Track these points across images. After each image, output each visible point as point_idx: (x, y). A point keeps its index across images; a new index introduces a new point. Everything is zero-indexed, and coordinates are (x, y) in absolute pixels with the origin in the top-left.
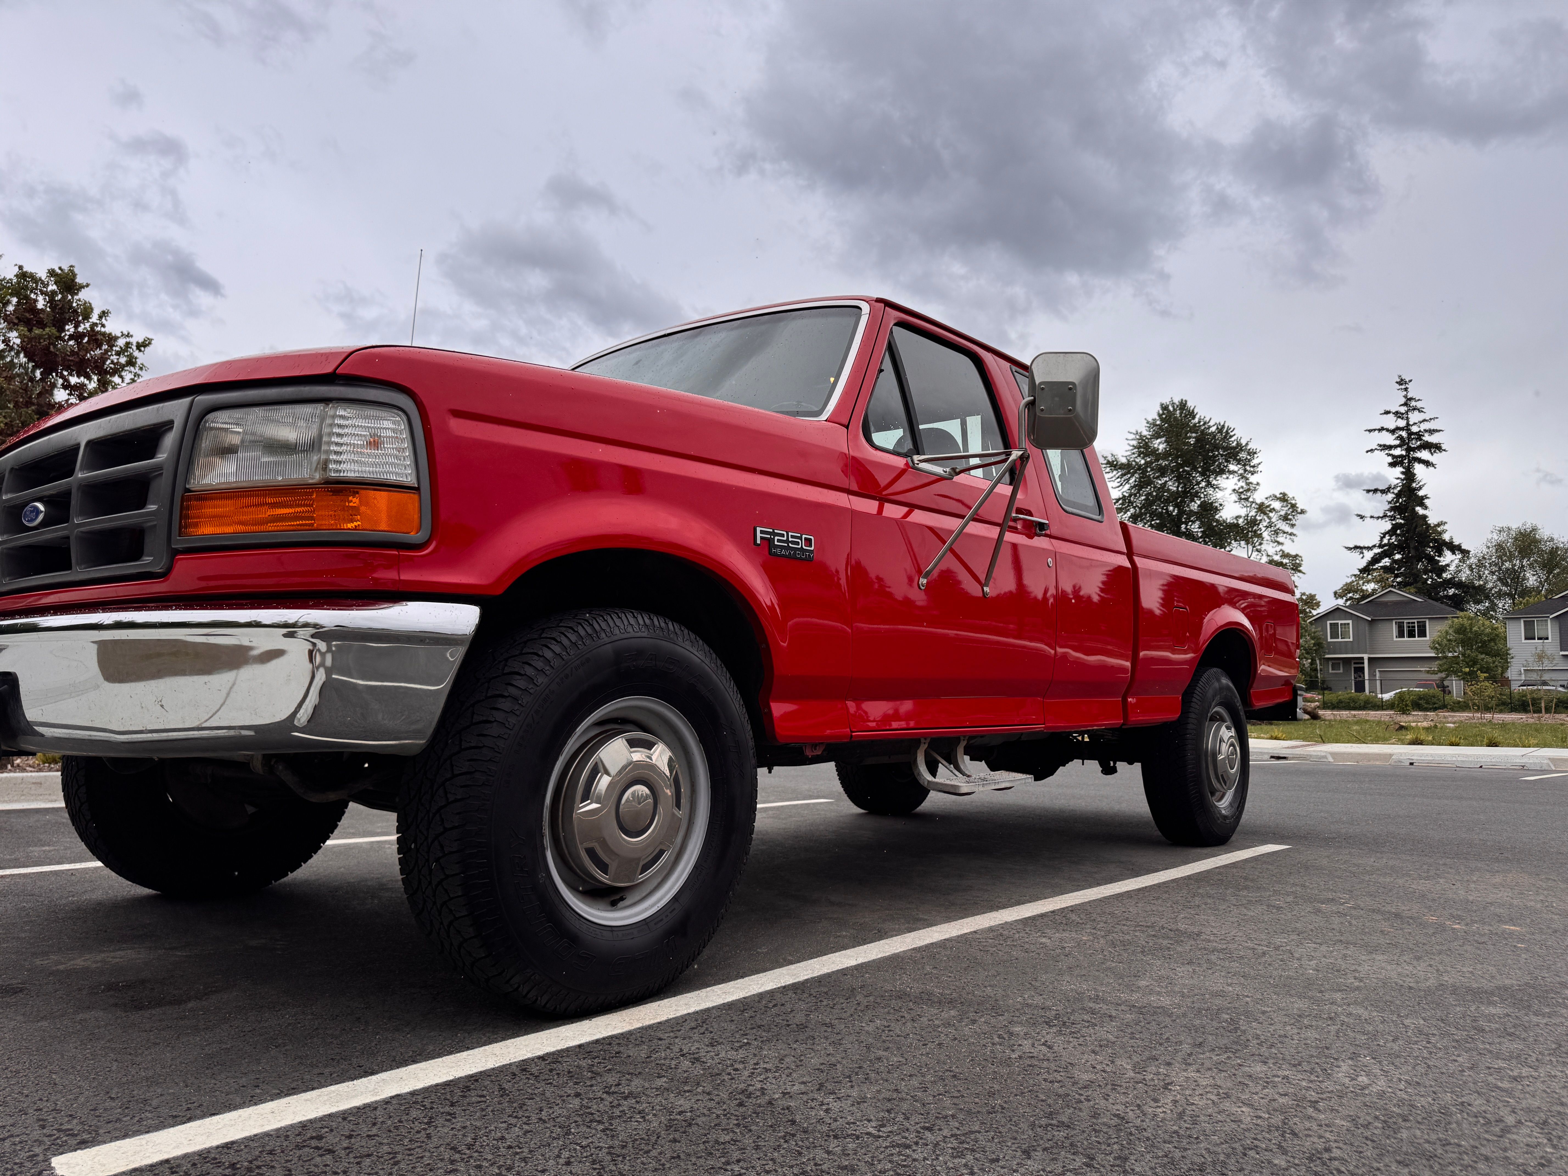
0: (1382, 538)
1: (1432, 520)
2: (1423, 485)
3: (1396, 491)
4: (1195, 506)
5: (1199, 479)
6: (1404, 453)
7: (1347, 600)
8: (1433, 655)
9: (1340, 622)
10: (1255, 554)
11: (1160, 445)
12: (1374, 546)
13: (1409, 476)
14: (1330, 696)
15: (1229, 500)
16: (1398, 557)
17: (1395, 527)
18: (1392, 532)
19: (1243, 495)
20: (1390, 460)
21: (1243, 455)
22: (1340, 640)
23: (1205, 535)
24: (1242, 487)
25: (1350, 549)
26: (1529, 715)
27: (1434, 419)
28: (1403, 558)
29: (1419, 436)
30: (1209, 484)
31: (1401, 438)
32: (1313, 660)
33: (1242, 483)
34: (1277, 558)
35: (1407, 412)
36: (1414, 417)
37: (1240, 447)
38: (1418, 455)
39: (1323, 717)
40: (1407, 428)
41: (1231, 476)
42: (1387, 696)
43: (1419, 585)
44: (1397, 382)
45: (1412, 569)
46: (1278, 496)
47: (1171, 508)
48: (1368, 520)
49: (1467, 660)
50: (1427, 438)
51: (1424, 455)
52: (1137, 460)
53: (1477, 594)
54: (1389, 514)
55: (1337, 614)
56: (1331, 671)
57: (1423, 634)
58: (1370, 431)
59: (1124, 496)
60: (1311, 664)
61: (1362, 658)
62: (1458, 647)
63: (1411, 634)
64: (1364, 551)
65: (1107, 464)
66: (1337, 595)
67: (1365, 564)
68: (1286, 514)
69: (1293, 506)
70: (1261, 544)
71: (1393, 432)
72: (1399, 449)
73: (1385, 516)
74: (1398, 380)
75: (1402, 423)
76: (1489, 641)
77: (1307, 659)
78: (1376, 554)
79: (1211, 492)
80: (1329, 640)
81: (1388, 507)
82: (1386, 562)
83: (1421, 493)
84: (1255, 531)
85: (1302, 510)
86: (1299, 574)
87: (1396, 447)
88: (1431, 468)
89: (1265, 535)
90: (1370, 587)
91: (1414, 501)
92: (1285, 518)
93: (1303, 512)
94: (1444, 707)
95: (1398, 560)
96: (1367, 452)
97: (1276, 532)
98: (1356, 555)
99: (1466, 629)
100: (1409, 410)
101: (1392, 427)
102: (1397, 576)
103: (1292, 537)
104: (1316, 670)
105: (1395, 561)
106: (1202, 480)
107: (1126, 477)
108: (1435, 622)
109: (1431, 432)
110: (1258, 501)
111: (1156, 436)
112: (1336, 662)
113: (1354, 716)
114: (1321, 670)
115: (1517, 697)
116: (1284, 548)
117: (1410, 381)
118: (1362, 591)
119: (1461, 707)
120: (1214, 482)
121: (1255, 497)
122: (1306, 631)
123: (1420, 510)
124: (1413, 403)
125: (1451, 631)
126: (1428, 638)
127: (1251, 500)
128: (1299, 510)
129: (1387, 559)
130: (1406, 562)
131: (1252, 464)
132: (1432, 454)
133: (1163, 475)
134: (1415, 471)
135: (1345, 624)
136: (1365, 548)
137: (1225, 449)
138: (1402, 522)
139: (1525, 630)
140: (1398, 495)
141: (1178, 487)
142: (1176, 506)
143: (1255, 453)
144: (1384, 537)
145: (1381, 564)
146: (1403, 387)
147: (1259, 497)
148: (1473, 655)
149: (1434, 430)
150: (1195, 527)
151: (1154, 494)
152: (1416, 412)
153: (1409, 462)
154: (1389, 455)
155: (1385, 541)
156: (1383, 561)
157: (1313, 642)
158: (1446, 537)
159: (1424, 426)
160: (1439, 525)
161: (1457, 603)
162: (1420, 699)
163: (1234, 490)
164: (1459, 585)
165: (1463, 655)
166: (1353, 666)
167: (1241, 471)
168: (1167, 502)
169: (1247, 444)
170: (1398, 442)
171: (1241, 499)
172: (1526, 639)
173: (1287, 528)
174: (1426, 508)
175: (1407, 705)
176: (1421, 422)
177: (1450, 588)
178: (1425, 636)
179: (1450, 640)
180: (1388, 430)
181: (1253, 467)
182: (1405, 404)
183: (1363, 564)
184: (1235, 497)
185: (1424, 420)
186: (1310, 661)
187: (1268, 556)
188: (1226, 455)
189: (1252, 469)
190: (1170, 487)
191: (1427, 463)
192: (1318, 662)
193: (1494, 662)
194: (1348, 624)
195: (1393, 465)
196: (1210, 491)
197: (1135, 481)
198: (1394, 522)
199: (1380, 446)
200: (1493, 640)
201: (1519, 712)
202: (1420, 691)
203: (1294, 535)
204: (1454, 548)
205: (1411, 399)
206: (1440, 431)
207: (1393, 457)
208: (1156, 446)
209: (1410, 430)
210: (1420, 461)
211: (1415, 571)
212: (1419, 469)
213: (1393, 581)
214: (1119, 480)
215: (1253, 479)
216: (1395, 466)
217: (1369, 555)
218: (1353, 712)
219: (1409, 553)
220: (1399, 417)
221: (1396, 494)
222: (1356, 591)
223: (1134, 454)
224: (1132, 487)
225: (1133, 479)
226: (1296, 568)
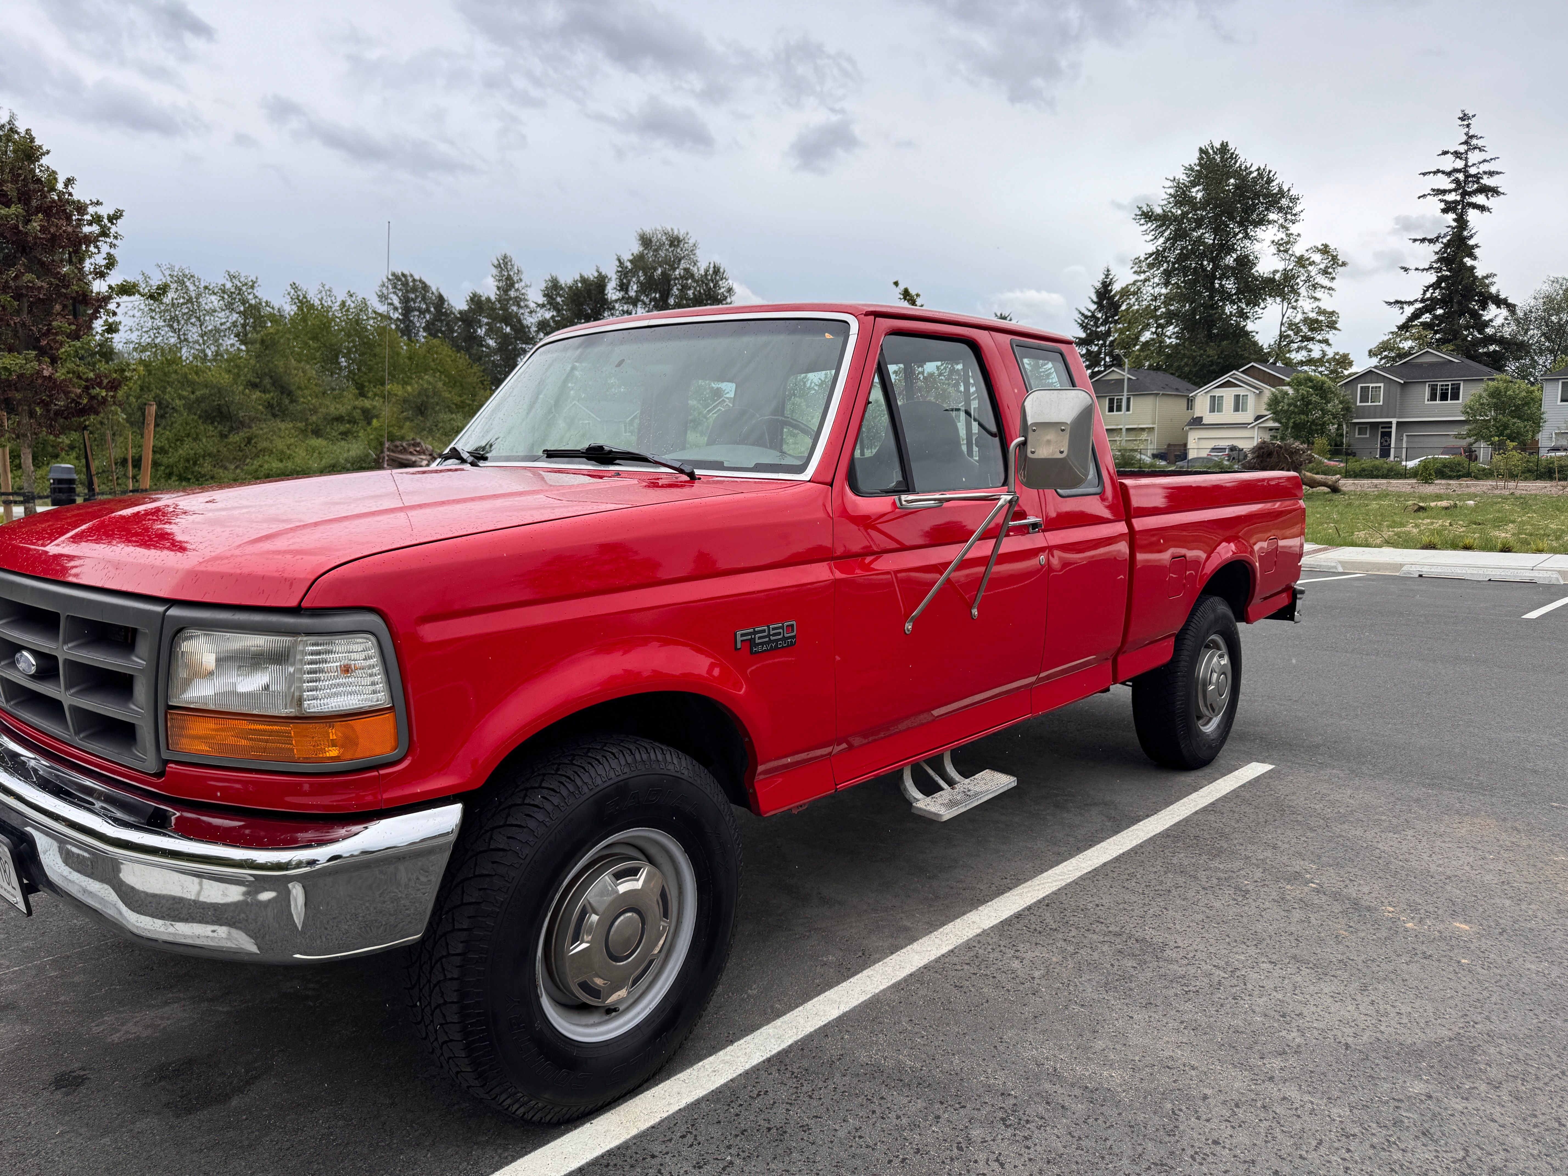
0: (1425, 292)
1: (1479, 273)
2: (1475, 234)
3: (1445, 241)
4: (1230, 260)
5: (1237, 230)
6: (1458, 198)
7: (1381, 359)
8: (1463, 418)
9: (1371, 385)
10: (1290, 310)
11: (1197, 193)
12: (1416, 301)
13: (1462, 222)
14: (1354, 465)
15: (1267, 252)
16: (1439, 312)
17: (1440, 280)
18: (1436, 285)
19: (1282, 247)
20: (1442, 205)
21: (1284, 202)
22: (1370, 404)
23: (1239, 291)
24: (1282, 239)
25: (1389, 303)
26: (1554, 483)
27: (1495, 159)
28: (1444, 313)
29: (1477, 177)
30: (1247, 236)
31: (1457, 181)
32: (1340, 426)
33: (1282, 235)
34: (1313, 315)
35: (1466, 152)
36: (1474, 157)
37: (1281, 193)
38: (1475, 199)
39: (1344, 489)
40: (1465, 170)
41: (1270, 226)
42: (1411, 464)
43: (1459, 342)
44: (1459, 118)
45: (1453, 325)
46: (1320, 247)
47: (1205, 263)
48: (1412, 273)
49: (1498, 425)
50: (1486, 181)
51: (1480, 199)
52: (1174, 211)
53: (1519, 350)
54: (1435, 265)
55: (1369, 377)
56: (1357, 436)
57: (1455, 397)
58: (1424, 174)
59: (1158, 250)
60: (1338, 429)
61: (1391, 423)
62: (1490, 411)
63: (1444, 397)
64: (1405, 306)
65: (1141, 215)
66: (1372, 354)
67: (1404, 321)
68: (1327, 267)
69: (1334, 258)
70: (1296, 301)
71: (1449, 174)
72: (1454, 193)
73: (1431, 268)
74: (1461, 115)
75: (1460, 164)
76: (1523, 405)
77: (1333, 424)
78: (1417, 309)
79: (1248, 245)
80: (1358, 404)
81: (1436, 257)
82: (1426, 317)
83: (1471, 242)
84: (1292, 287)
85: (1343, 263)
86: (1334, 331)
87: (1450, 191)
88: (1486, 214)
89: (1303, 291)
90: (1407, 345)
91: (1463, 251)
92: (1325, 272)
93: (1344, 264)
94: (1468, 475)
95: (1439, 315)
96: (1419, 198)
97: (1315, 286)
98: (1396, 310)
99: (1500, 392)
100: (1469, 149)
101: (1448, 169)
102: (1436, 332)
103: (1331, 292)
104: (1342, 435)
105: (1436, 317)
106: (1240, 232)
107: (1161, 229)
108: (1470, 385)
109: (1491, 174)
110: (1298, 255)
111: (1194, 184)
112: (1362, 427)
113: (1376, 486)
114: (1347, 433)
115: (1544, 464)
116: (1320, 304)
117: (1474, 116)
118: (1399, 348)
119: (1486, 474)
120: (1252, 233)
121: (1294, 249)
122: (1335, 395)
123: (1468, 261)
124: (1474, 142)
125: (1484, 394)
126: (1460, 401)
127: (1290, 252)
128: (1340, 263)
129: (1427, 315)
130: (1447, 318)
131: (1294, 212)
132: (1488, 198)
133: (1199, 226)
134: (1468, 218)
135: (1376, 387)
136: (1406, 302)
137: (1266, 196)
138: (1448, 273)
139: (1562, 391)
140: (1447, 246)
141: (1214, 240)
142: (1212, 260)
143: (1298, 199)
144: (1427, 290)
145: (1420, 320)
146: (1465, 123)
147: (1298, 249)
148: (1505, 419)
149: (1493, 172)
150: (1230, 285)
151: (1190, 247)
152: (1477, 151)
153: (1463, 208)
154: (1441, 201)
155: (1428, 295)
156: (1424, 317)
157: (1341, 406)
158: (1493, 290)
159: (1485, 167)
160: (1487, 277)
161: (1496, 362)
162: (1445, 466)
163: (1273, 242)
164: (1501, 341)
165: (1495, 420)
166: (1380, 430)
167: (1281, 221)
168: (1202, 256)
169: (1289, 190)
170: (1453, 186)
171: (1280, 251)
172: (1562, 401)
173: (1325, 282)
174: (1475, 258)
175: (1430, 474)
176: (1480, 163)
177: (1491, 345)
178: (1458, 399)
179: (1482, 404)
180: (1443, 172)
181: (1295, 215)
182: (1466, 143)
183: (1402, 320)
184: (1273, 249)
185: (1485, 161)
186: (1336, 426)
187: (1304, 313)
188: (1266, 203)
189: (1293, 218)
190: (1206, 240)
191: (1482, 208)
192: (1344, 426)
193: (1525, 427)
194: (1380, 387)
195: (1445, 211)
196: (1247, 243)
197: (1171, 234)
198: (1439, 275)
199: (1433, 190)
200: (1527, 404)
201: (1545, 480)
202: (1445, 459)
203: (1333, 289)
204: (1499, 302)
205: (1472, 137)
206: (1501, 173)
207: (1446, 202)
208: (1194, 194)
209: (1467, 171)
210: (1475, 206)
211: (1456, 327)
212: (1472, 215)
213: (1432, 338)
214: (1153, 233)
215: (1294, 229)
216: (1447, 213)
217: (1409, 310)
218: (1375, 481)
219: (1452, 307)
220: (1457, 157)
221: (1445, 244)
222: (1391, 350)
223: (1169, 203)
224: (1168, 239)
225: (1168, 232)
226: (1332, 325)
